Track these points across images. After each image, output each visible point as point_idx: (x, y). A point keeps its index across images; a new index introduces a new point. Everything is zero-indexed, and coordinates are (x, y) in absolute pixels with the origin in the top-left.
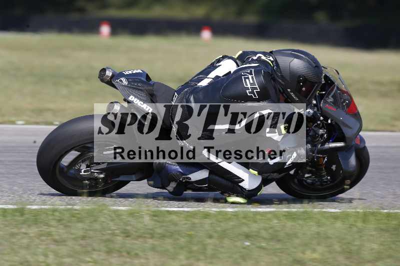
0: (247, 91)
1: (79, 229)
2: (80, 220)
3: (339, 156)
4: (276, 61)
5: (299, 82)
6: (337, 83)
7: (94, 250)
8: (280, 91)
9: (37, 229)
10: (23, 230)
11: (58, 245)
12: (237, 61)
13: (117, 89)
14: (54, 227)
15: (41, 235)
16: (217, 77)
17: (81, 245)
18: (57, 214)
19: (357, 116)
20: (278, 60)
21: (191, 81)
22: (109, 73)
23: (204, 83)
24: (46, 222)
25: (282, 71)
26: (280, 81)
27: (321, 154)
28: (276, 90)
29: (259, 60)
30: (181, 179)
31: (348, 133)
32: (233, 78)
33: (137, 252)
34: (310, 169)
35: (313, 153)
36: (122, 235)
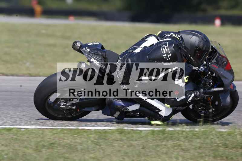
0: (164, 56)
1: (197, 142)
2: (198, 137)
3: (220, 96)
4: (182, 37)
5: (196, 50)
6: (219, 51)
7: (206, 155)
8: (184, 55)
9: (172, 143)
10: (164, 143)
11: (185, 152)
12: (158, 37)
13: (83, 54)
14: (183, 141)
15: (175, 146)
16: (145, 47)
17: (198, 152)
18: (184, 133)
19: (231, 71)
20: (182, 36)
21: (129, 49)
22: (78, 45)
23: (138, 51)
24: (177, 138)
25: (185, 43)
26: (184, 49)
27: (209, 95)
28: (181, 55)
29: (171, 37)
30: (123, 110)
31: (226, 82)
32: (155, 48)
33: (232, 157)
34: (202, 104)
35: (204, 94)
36: (223, 146)
